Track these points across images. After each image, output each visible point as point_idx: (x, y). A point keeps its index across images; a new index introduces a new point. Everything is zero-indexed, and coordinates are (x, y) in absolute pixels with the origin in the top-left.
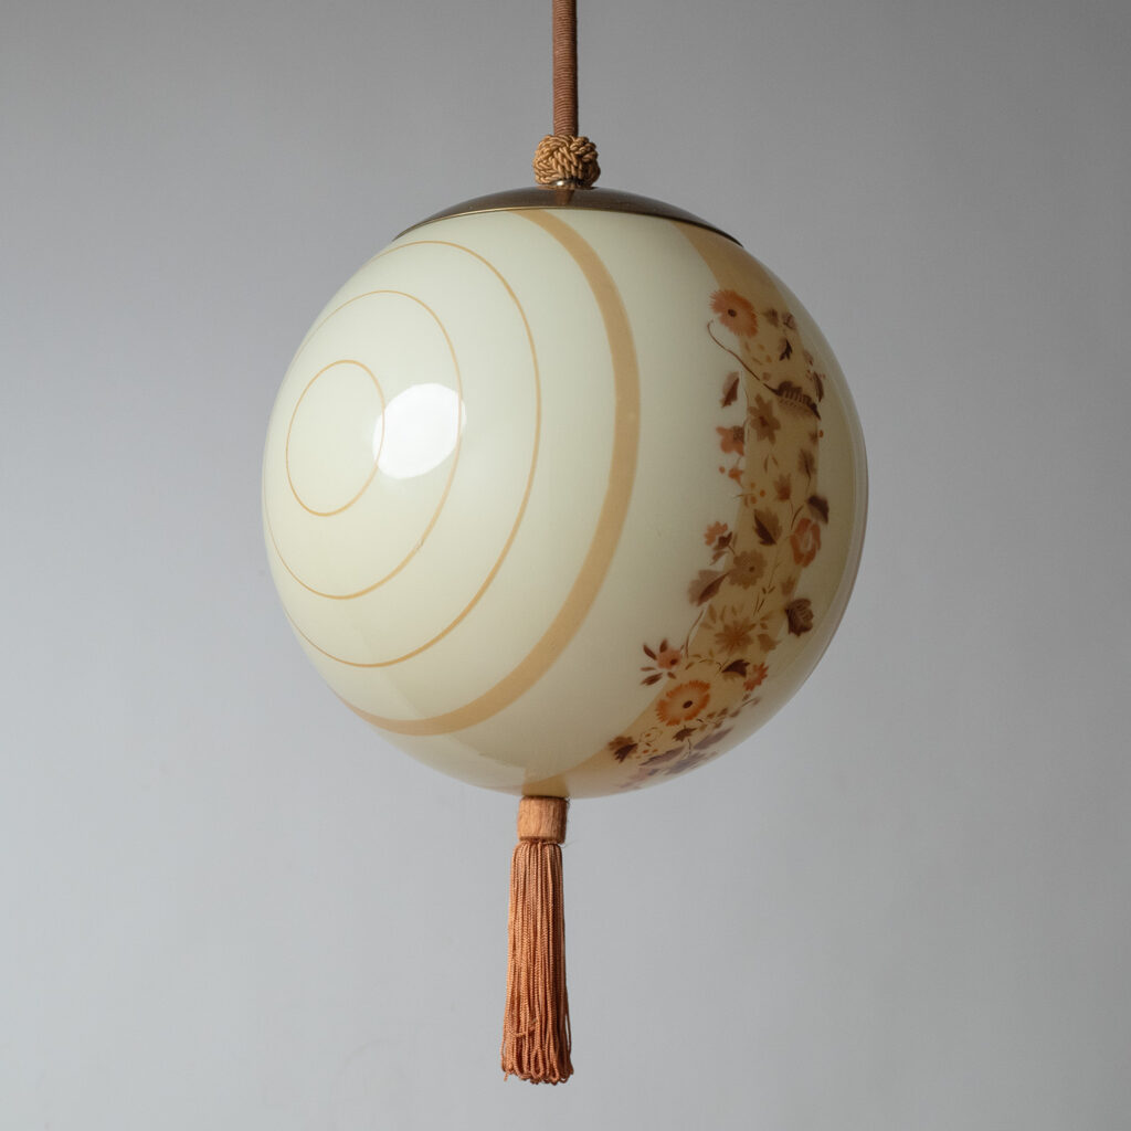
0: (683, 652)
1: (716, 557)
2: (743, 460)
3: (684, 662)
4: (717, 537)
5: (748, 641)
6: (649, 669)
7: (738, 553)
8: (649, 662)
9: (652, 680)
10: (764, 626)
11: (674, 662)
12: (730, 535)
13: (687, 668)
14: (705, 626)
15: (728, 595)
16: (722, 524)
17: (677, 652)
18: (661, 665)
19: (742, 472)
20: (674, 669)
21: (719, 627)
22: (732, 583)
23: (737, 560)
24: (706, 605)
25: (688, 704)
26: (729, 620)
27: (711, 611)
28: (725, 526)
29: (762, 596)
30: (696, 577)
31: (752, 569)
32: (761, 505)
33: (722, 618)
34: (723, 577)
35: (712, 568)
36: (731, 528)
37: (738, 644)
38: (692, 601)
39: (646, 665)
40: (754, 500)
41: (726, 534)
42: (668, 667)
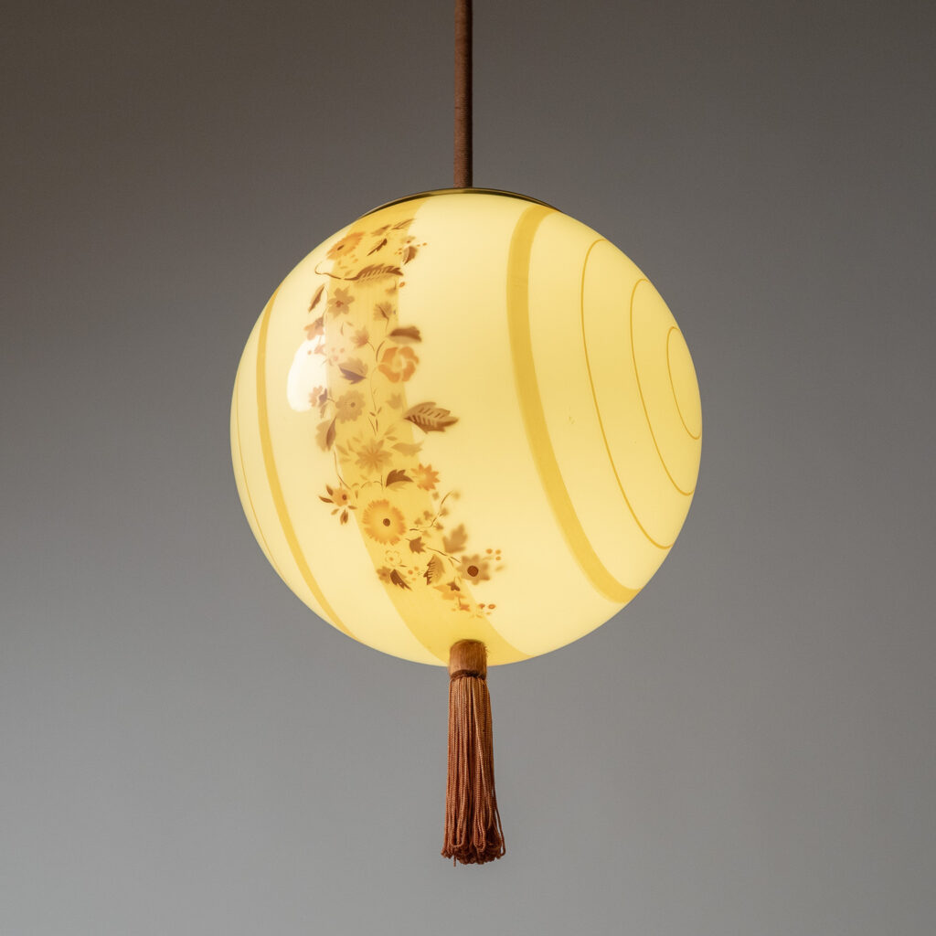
0: (344, 488)
1: (323, 412)
2: (323, 338)
3: (351, 494)
4: (318, 399)
5: (387, 455)
6: (335, 512)
7: (337, 400)
8: (332, 507)
9: (345, 518)
10: (393, 439)
11: (345, 497)
12: (326, 391)
13: (357, 496)
14: (343, 461)
15: (345, 432)
16: (318, 387)
17: (340, 489)
18: (340, 505)
19: (323, 346)
20: (350, 502)
21: (355, 457)
22: (343, 422)
23: (338, 405)
24: (334, 447)
25: (387, 522)
26: (358, 447)
27: (341, 450)
28: (321, 387)
29: (373, 419)
30: (317, 432)
31: (353, 405)
32: (343, 359)
33: (351, 449)
34: (334, 422)
35: (323, 420)
36: (325, 386)
37: (381, 461)
38: (323, 449)
39: (333, 509)
40: (336, 359)
41: (322, 393)
42: (346, 503)
